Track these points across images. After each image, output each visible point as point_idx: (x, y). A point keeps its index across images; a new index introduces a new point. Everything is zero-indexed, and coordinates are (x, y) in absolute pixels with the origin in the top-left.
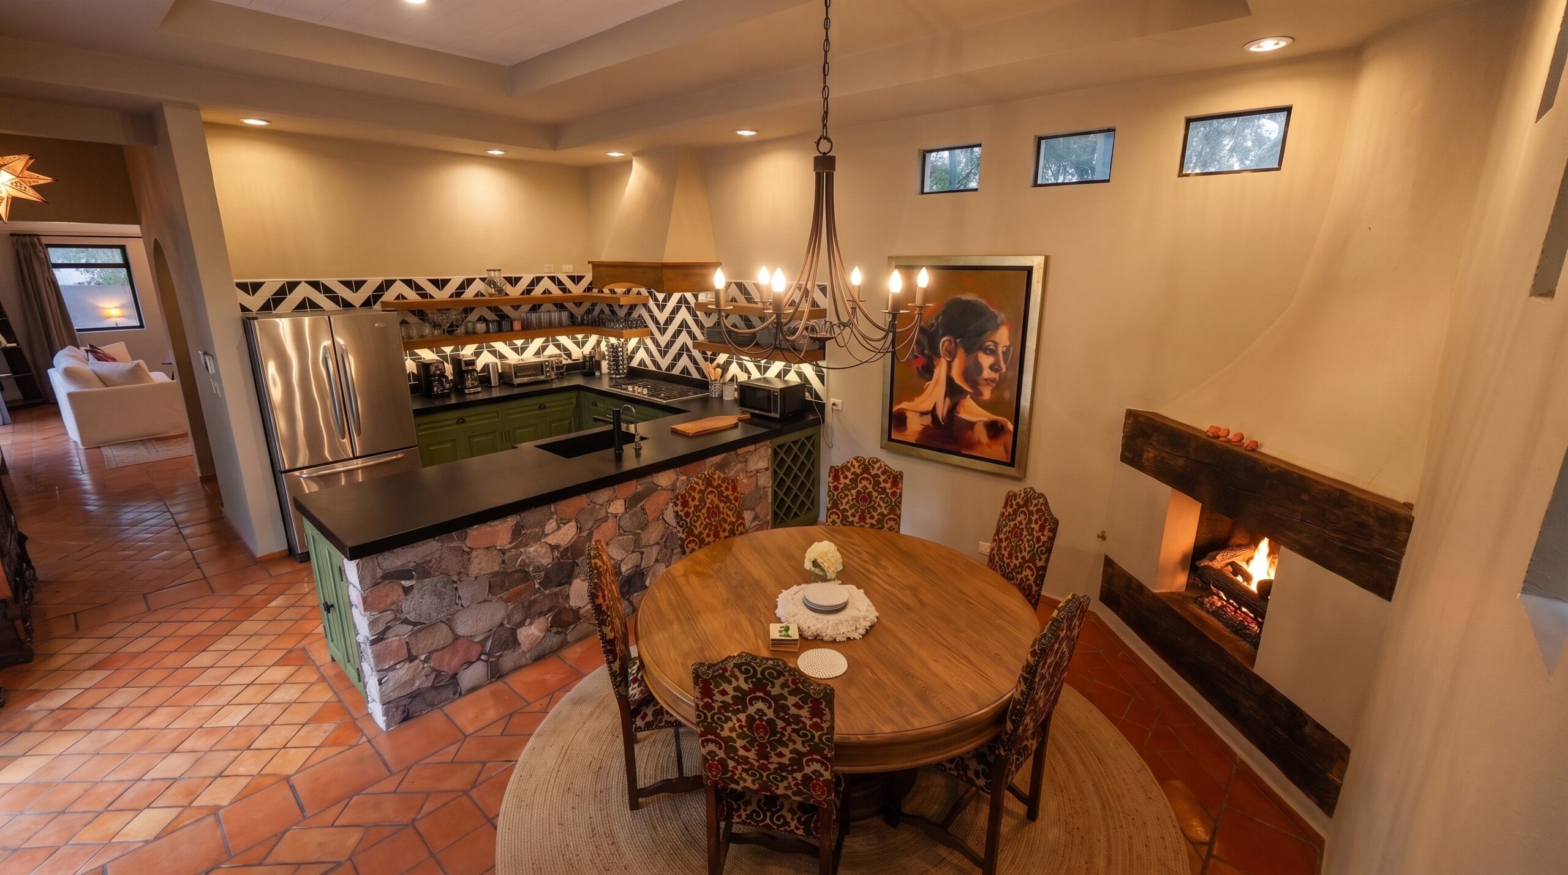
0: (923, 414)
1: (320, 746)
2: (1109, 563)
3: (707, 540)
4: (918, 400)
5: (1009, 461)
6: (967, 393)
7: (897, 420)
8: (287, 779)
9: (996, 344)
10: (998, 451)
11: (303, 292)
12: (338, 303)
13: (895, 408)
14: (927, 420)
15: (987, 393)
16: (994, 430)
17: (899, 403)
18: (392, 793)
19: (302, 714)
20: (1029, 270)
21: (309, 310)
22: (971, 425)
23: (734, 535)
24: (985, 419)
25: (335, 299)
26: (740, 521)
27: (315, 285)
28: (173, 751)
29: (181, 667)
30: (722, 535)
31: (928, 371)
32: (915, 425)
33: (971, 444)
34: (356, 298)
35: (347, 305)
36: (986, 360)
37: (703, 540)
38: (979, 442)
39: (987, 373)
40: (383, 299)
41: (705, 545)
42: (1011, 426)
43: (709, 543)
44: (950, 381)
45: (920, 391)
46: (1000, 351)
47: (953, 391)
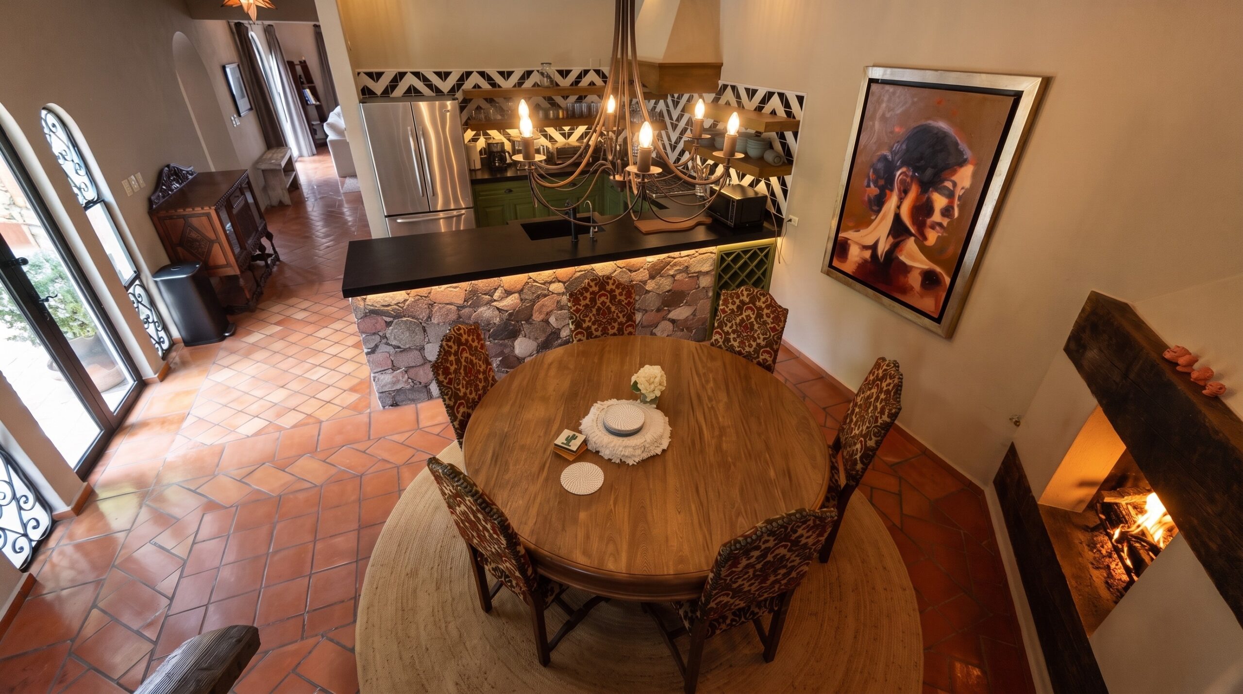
0: (865, 248)
1: (345, 408)
2: (1012, 452)
3: (595, 333)
4: (863, 232)
5: (936, 316)
6: (911, 234)
7: (840, 248)
8: (321, 422)
9: (955, 184)
10: (929, 304)
11: (410, 80)
12: (432, 90)
13: (842, 235)
14: (867, 254)
15: (932, 237)
16: (930, 279)
17: (845, 230)
18: (362, 452)
19: (347, 384)
20: (1017, 96)
21: (413, 95)
22: (906, 269)
23: (623, 334)
24: (925, 267)
25: (430, 86)
26: (630, 323)
27: (417, 74)
28: (282, 387)
29: (311, 335)
30: (611, 332)
31: (879, 202)
32: (855, 254)
33: (906, 289)
34: (445, 86)
35: (438, 91)
36: (939, 201)
37: (591, 333)
38: (912, 288)
39: (937, 217)
40: (463, 87)
41: (591, 338)
42: (948, 280)
43: (596, 337)
44: (897, 218)
45: (867, 223)
46: (959, 192)
47: (898, 230)
